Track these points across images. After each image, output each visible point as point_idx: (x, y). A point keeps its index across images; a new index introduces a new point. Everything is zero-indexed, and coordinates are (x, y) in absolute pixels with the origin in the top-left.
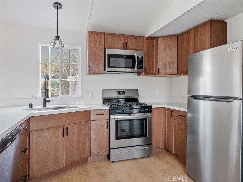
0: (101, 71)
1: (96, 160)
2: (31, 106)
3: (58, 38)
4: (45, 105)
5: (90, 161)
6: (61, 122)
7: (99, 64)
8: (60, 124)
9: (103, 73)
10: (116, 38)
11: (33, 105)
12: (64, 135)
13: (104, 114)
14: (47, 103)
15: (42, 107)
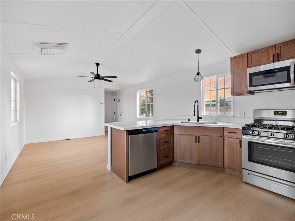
0: (244, 91)
1: (232, 174)
2: (189, 120)
3: (198, 74)
4: (198, 121)
5: (227, 173)
6: (195, 133)
7: (242, 85)
8: (194, 134)
9: (246, 93)
10: (263, 53)
11: (190, 120)
12: (196, 142)
13: (236, 133)
14: (199, 119)
15: (196, 121)
